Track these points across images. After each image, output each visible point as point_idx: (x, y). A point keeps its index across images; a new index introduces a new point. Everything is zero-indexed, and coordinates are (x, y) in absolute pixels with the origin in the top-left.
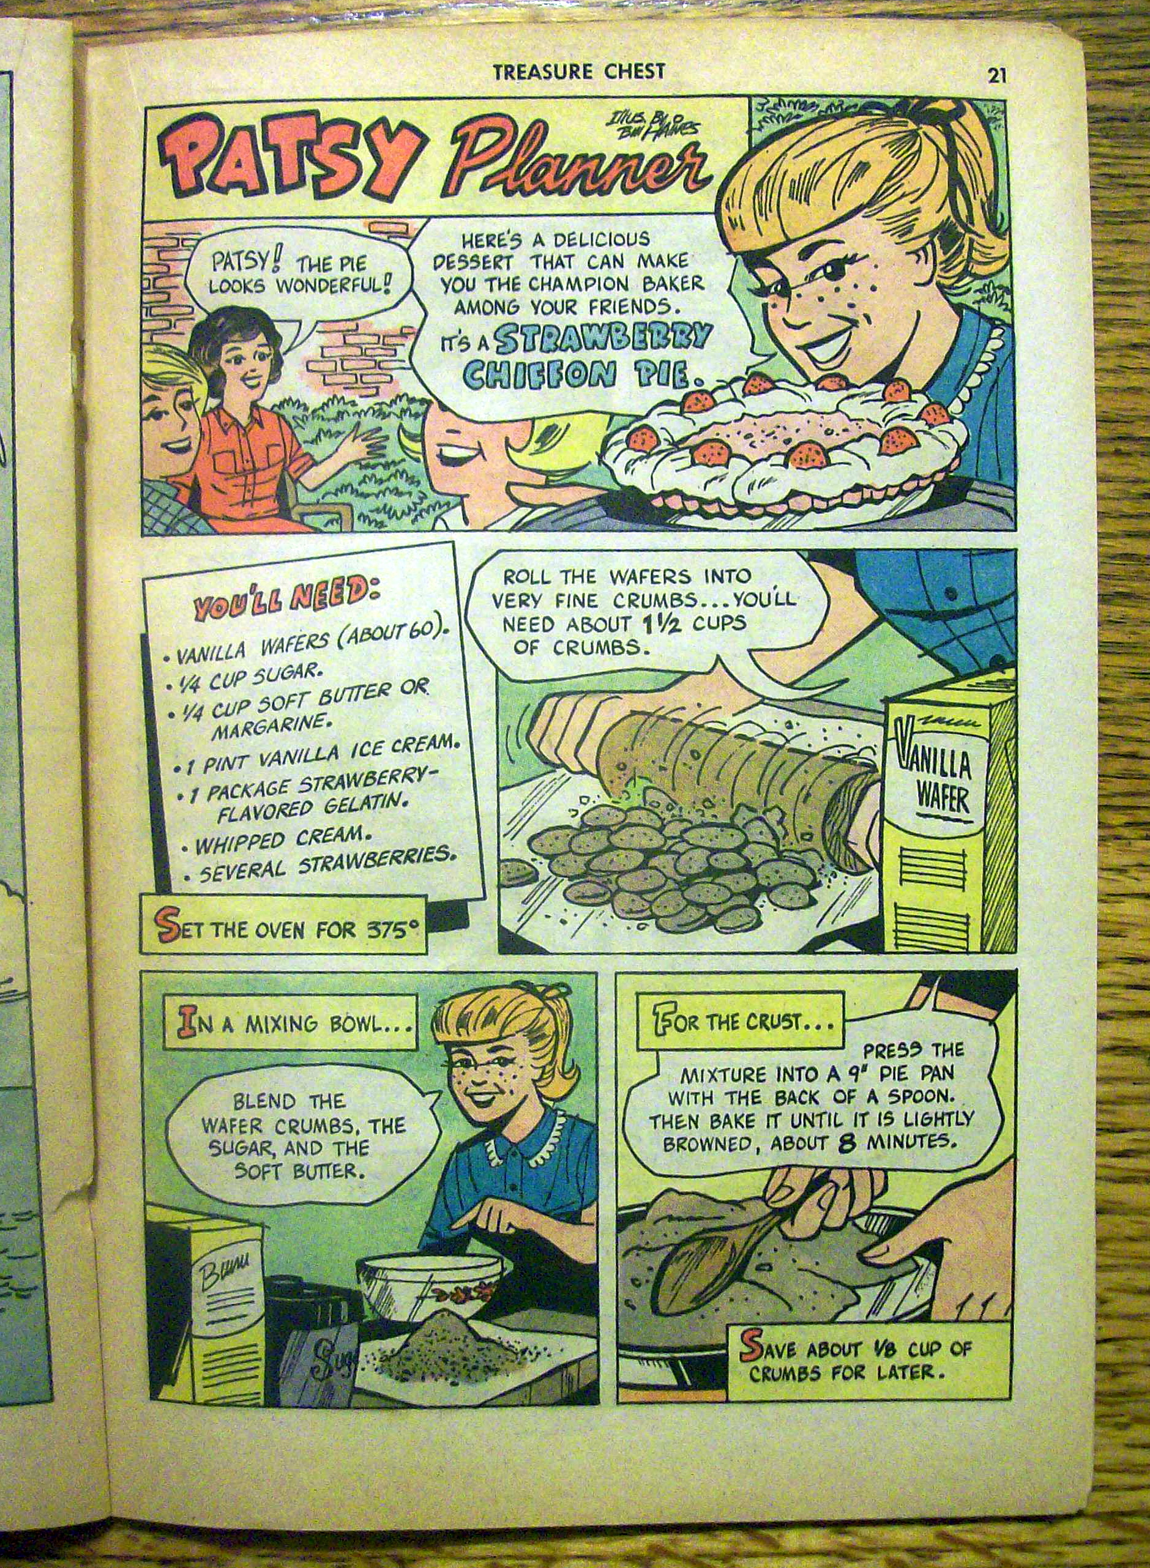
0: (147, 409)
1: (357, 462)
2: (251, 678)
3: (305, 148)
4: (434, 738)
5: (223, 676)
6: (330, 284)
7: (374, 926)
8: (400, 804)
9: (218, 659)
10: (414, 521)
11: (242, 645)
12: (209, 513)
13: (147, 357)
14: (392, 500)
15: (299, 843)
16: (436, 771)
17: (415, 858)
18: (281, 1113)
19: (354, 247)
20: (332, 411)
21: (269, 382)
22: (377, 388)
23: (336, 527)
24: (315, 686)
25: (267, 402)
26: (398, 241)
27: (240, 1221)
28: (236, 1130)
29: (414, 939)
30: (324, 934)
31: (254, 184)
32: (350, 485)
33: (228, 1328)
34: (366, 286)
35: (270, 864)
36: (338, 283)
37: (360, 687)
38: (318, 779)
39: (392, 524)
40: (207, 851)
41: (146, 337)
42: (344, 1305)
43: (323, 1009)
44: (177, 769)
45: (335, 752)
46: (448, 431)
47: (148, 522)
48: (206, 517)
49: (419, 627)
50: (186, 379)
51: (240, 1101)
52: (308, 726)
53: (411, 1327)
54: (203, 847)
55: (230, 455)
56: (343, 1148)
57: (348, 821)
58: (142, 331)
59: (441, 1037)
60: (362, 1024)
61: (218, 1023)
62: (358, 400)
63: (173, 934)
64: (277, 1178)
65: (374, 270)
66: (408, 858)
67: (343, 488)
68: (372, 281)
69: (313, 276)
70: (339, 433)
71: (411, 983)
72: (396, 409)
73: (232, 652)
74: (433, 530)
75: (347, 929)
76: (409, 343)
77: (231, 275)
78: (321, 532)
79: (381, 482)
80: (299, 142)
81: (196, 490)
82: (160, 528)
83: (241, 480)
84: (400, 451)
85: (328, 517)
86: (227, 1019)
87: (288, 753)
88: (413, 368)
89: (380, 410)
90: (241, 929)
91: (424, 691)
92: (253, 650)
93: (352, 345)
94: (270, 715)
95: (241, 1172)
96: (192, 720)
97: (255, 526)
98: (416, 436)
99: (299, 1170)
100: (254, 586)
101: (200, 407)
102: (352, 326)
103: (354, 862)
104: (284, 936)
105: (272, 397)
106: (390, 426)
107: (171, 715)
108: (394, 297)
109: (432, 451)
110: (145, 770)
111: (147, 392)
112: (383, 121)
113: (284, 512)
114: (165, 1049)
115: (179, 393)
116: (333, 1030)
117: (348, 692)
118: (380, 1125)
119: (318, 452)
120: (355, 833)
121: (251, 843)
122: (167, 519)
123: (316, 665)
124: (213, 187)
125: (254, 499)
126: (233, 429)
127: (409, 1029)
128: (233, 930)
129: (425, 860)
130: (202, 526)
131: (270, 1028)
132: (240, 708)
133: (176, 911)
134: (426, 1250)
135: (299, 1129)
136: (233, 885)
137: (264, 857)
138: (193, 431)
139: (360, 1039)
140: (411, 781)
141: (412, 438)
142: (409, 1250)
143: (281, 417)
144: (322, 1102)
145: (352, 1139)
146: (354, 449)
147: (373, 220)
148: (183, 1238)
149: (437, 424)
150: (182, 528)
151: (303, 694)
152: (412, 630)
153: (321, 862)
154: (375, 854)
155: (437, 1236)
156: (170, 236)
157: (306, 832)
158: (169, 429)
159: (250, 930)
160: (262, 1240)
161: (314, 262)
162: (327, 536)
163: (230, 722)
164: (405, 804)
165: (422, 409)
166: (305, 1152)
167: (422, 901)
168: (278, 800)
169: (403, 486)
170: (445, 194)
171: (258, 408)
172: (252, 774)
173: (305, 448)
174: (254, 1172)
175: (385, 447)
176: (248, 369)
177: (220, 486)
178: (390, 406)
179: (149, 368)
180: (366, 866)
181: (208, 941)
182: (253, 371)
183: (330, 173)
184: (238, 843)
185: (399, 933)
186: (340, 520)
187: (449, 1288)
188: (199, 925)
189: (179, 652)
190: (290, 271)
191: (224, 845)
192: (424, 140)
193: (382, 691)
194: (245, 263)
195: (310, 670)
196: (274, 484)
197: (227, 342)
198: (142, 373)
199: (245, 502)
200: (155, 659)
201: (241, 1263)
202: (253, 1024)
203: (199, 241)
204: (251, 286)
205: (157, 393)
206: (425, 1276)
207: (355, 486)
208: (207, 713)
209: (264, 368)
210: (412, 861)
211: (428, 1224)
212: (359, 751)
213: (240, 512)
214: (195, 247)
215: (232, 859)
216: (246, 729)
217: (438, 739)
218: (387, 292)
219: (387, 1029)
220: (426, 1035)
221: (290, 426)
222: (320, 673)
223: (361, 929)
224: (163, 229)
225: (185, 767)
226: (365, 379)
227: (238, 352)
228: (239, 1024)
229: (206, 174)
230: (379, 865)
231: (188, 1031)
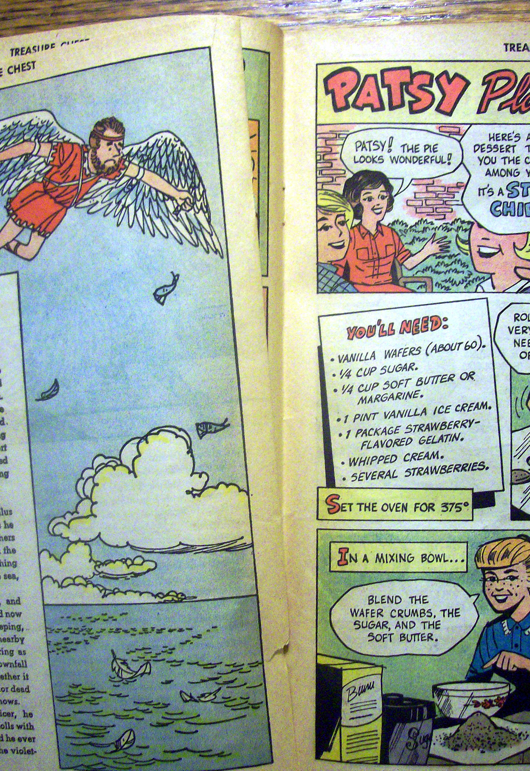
0: (320, 225)
1: (434, 255)
2: (379, 371)
3: (405, 86)
4: (478, 404)
5: (364, 370)
6: (419, 159)
7: (445, 505)
8: (460, 439)
9: (360, 360)
10: (466, 287)
11: (374, 352)
12: (355, 281)
13: (319, 197)
14: (453, 275)
15: (405, 460)
16: (479, 422)
17: (467, 468)
18: (394, 606)
19: (432, 139)
20: (420, 227)
21: (387, 211)
22: (445, 215)
23: (423, 290)
24: (414, 375)
25: (385, 222)
26: (455, 136)
27: (370, 664)
28: (369, 615)
29: (466, 512)
30: (418, 510)
31: (377, 105)
32: (431, 267)
33: (362, 721)
34: (438, 160)
35: (389, 471)
36: (423, 159)
37: (438, 376)
38: (416, 426)
39: (454, 288)
40: (355, 464)
41: (319, 186)
42: (425, 709)
43: (417, 550)
44: (339, 420)
45: (425, 411)
46: (483, 239)
47: (321, 285)
48: (353, 284)
49: (470, 344)
50: (342, 209)
51: (371, 599)
52: (410, 397)
53: (460, 721)
54: (353, 462)
55: (366, 250)
56: (427, 625)
57: (432, 448)
58: (317, 183)
59: (480, 565)
60: (438, 558)
61: (360, 558)
62: (435, 222)
63: (335, 510)
64: (391, 641)
65: (442, 152)
66: (463, 469)
67: (427, 269)
68: (441, 158)
69: (410, 154)
70: (424, 239)
71: (464, 536)
72: (455, 227)
73: (368, 357)
74: (476, 292)
75: (430, 507)
76: (461, 191)
77: (365, 153)
78: (415, 292)
79: (447, 266)
80: (401, 83)
81: (347, 269)
82: (327, 289)
83: (372, 264)
84: (457, 249)
85: (420, 284)
86: (365, 556)
87: (399, 412)
88: (463, 204)
89: (446, 227)
90: (373, 507)
91: (472, 378)
92: (380, 355)
93: (431, 192)
94: (389, 391)
95: (371, 638)
96: (347, 394)
97: (380, 288)
98: (466, 241)
99: (403, 637)
100: (379, 321)
101: (349, 224)
102: (430, 181)
103: (434, 470)
104: (397, 511)
105: (388, 219)
106: (452, 235)
107: (335, 391)
108: (453, 167)
109: (475, 249)
110: (320, 420)
111: (320, 216)
112: (445, 73)
113: (395, 281)
114: (330, 571)
115: (338, 216)
116: (423, 561)
117: (432, 379)
118: (446, 612)
119: (413, 249)
120: (435, 455)
121: (379, 460)
122: (331, 284)
123: (414, 364)
124: (355, 106)
125: (378, 274)
126: (368, 236)
127: (463, 561)
128: (369, 507)
129: (472, 470)
130: (350, 288)
131: (388, 561)
132: (373, 387)
133: (338, 497)
134: (469, 680)
135: (403, 614)
136: (369, 483)
137: (386, 467)
138: (346, 236)
139: (437, 566)
140: (466, 427)
141: (463, 242)
142: (460, 680)
143: (393, 230)
144: (416, 600)
145: (431, 620)
146: (433, 248)
147: (441, 126)
148: (338, 673)
149: (477, 234)
150: (339, 289)
151: (407, 380)
152: (466, 346)
153: (416, 471)
154: (446, 466)
155: (475, 672)
156: (331, 132)
157: (409, 454)
158: (332, 235)
159: (378, 507)
160: (382, 675)
161: (410, 147)
162: (419, 294)
163: (368, 395)
164: (462, 439)
165: (468, 227)
166: (406, 627)
167: (470, 491)
168: (394, 437)
169: (459, 268)
170: (479, 112)
171: (381, 225)
172: (379, 423)
173: (406, 247)
174: (378, 638)
175: (449, 247)
176: (376, 204)
177: (360, 266)
178: (451, 225)
179: (321, 203)
180: (441, 473)
181: (356, 513)
182: (378, 205)
183: (418, 100)
184: (372, 461)
185: (459, 509)
186: (425, 285)
187: (481, 700)
188: (351, 504)
189: (339, 356)
190: (397, 151)
191: (364, 461)
192: (468, 83)
193: (450, 379)
194: (373, 147)
195: (411, 367)
196: (390, 265)
197: (363, 189)
198: (317, 206)
199: (373, 276)
200: (326, 361)
201: (370, 687)
202: (379, 558)
203: (348, 135)
204: (376, 159)
205: (326, 216)
206: (469, 694)
207: (433, 268)
208: (355, 390)
209: (384, 203)
210: (466, 470)
211: (471, 665)
212: (437, 411)
213: (372, 281)
214: (346, 138)
215: (368, 469)
216: (376, 398)
217: (480, 404)
218: (449, 164)
219: (451, 561)
220: (471, 563)
221: (398, 234)
222: (416, 369)
223: (438, 507)
224: (328, 129)
225: (343, 419)
226: (438, 210)
227: (369, 195)
228: (372, 558)
229: (351, 99)
230: (448, 472)
231: (343, 562)
